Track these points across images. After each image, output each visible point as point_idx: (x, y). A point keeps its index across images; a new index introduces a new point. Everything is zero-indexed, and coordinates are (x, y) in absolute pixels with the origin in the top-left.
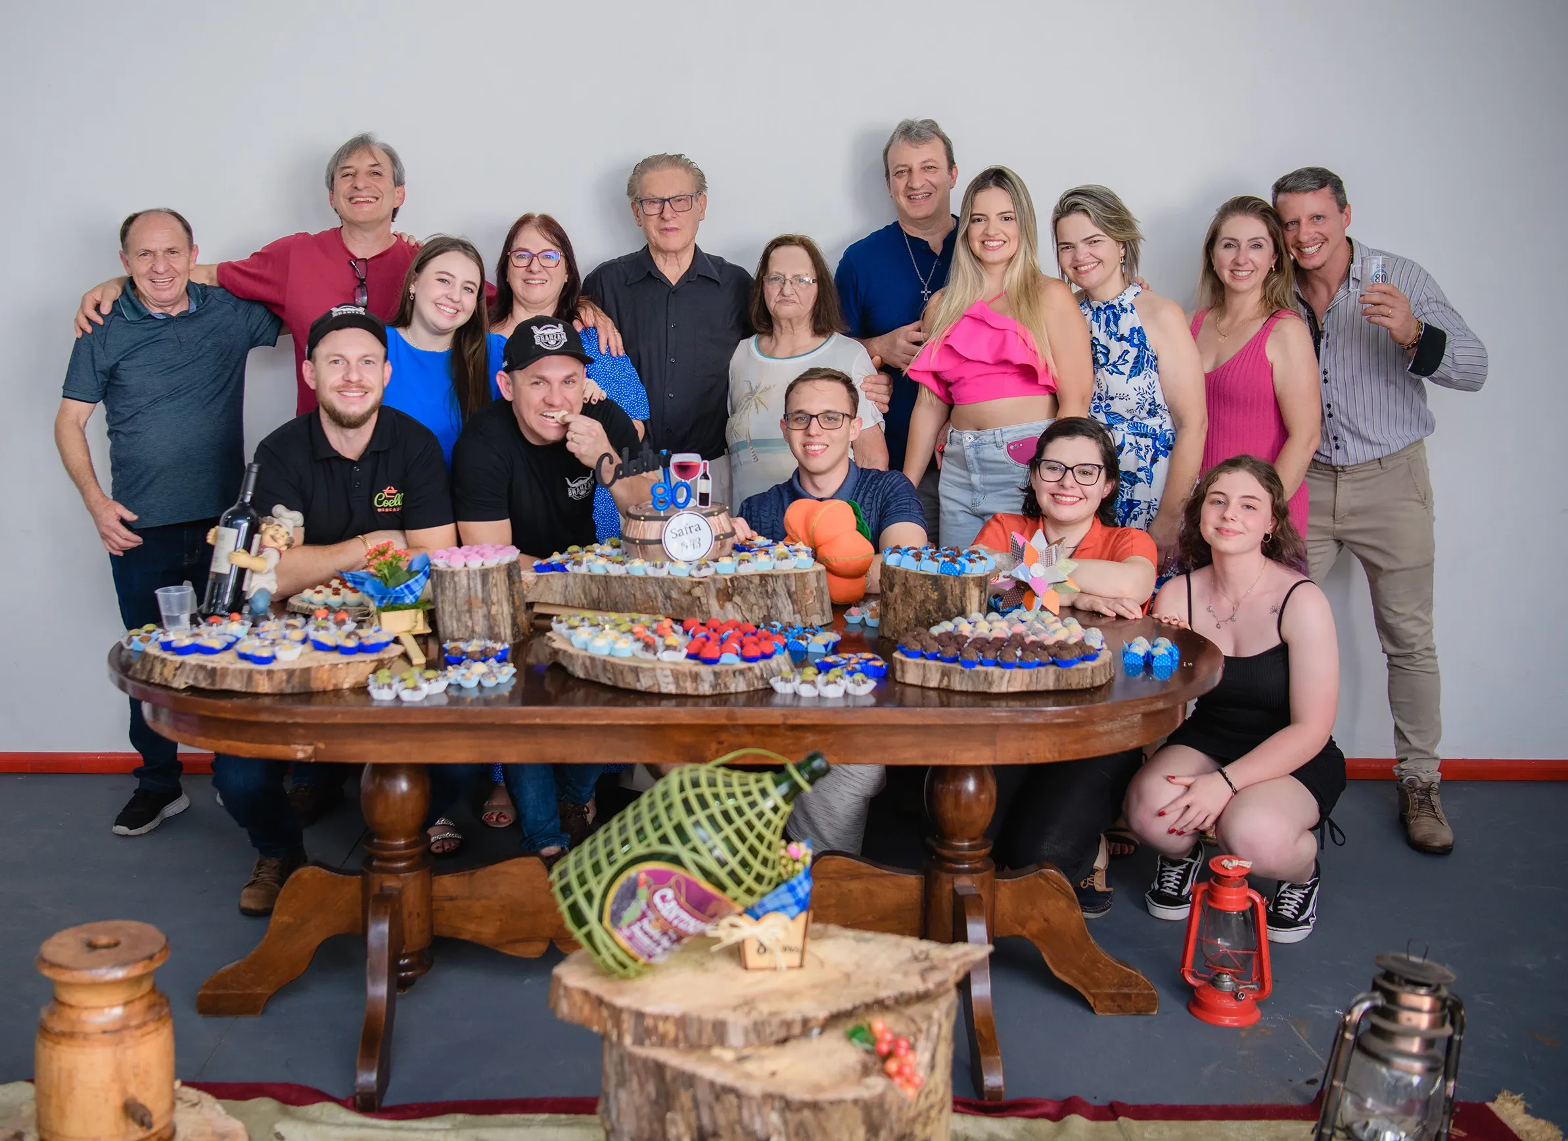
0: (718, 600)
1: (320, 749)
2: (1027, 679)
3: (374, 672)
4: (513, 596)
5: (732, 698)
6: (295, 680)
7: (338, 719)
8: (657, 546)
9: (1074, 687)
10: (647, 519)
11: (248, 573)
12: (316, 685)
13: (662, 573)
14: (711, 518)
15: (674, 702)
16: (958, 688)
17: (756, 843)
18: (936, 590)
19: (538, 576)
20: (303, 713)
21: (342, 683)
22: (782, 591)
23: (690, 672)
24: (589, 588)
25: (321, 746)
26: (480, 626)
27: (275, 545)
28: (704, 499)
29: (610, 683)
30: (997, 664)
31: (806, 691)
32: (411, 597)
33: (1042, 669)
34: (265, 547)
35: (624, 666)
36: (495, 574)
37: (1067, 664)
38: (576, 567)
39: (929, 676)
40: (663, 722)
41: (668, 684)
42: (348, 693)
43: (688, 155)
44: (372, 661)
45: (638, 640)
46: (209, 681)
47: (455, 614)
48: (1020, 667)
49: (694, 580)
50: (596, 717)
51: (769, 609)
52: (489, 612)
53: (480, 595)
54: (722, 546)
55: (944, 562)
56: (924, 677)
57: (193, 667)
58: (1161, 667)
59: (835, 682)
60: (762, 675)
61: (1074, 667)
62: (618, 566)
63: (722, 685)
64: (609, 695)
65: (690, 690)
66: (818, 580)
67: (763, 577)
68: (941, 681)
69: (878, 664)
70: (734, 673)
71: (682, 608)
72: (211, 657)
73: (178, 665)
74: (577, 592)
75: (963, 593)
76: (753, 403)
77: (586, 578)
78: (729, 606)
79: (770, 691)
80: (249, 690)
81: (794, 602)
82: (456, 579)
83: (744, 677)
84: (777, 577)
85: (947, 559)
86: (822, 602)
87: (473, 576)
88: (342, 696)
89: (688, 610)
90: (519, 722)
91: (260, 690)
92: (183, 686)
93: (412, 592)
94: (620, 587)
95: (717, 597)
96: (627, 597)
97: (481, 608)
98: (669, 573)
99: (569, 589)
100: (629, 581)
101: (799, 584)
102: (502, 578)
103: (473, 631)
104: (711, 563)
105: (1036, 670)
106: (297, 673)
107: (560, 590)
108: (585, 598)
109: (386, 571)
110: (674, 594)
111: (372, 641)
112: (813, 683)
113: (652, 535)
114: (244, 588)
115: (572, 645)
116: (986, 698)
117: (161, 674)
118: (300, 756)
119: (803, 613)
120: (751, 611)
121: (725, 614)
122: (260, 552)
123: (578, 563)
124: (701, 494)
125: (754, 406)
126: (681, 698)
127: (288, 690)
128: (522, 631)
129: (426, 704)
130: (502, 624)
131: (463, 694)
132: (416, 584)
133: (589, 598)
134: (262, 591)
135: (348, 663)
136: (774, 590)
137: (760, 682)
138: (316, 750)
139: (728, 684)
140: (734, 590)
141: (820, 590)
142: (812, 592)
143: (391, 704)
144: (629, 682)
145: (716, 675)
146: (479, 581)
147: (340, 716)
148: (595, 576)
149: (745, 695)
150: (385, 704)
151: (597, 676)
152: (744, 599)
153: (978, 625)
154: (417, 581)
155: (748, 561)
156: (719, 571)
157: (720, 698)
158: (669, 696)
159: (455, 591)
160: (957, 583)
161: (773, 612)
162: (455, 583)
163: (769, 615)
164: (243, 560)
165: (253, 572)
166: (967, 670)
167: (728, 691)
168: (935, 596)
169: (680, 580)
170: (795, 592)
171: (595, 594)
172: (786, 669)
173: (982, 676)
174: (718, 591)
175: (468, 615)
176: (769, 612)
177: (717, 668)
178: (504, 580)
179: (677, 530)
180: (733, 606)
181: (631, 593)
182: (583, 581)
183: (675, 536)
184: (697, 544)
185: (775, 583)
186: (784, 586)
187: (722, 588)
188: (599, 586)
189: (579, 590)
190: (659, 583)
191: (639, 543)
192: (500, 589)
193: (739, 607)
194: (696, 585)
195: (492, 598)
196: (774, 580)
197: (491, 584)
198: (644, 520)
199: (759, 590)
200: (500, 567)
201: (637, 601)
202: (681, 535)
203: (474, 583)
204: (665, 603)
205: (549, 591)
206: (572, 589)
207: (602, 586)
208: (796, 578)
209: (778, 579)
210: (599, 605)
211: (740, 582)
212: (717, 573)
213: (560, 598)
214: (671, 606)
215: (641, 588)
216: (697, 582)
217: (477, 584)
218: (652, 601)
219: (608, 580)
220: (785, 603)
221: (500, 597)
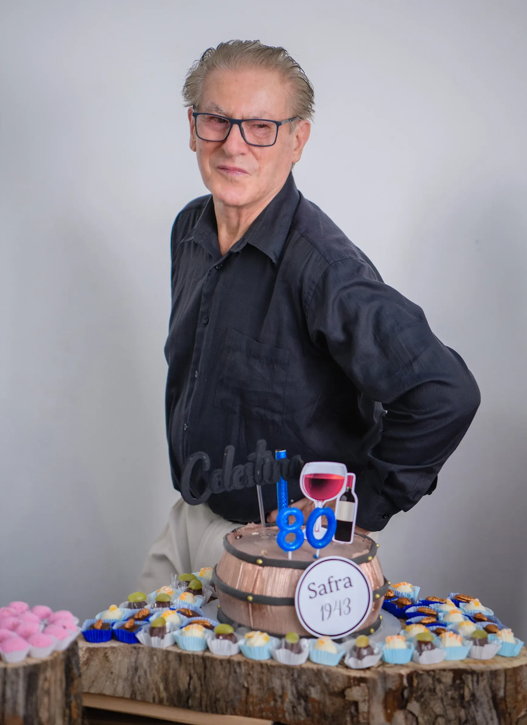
0: (386, 708)
4: (70, 704)
8: (284, 609)
10: (267, 563)
13: (300, 660)
14: (365, 565)
19: (89, 650)
22: (484, 698)
24: (175, 674)
28: (344, 531)
36: (49, 673)
38: (155, 641)
49: (353, 674)
53: (21, 711)
54: (375, 609)
62: (227, 642)
67: (458, 674)
74: (152, 680)
77: (171, 657)
78: (399, 716)
87: (13, 677)
94: (227, 677)
95: (386, 704)
96: (235, 691)
98: (309, 659)
99: (141, 672)
100: (244, 669)
101: (510, 686)
107: (124, 673)
108: (166, 689)
110: (314, 693)
113: (275, 590)
123: (159, 632)
133: (172, 689)
136: (473, 695)
140: (411, 693)
146: (21, 686)
148: (185, 655)
152: (424, 706)
155: (432, 645)
156: (388, 659)
169: (329, 673)
170: (504, 699)
171: (183, 686)
174: (388, 693)
178: (61, 680)
179: (317, 584)
180: (406, 718)
181: (244, 686)
182: (165, 662)
183: (313, 594)
184: (345, 608)
185: (475, 684)
186: (488, 689)
187: (394, 688)
188: (192, 672)
189: (156, 675)
190: (293, 675)
191: (252, 602)
192: (53, 696)
193: (415, 719)
194: (352, 681)
195: (41, 715)
196: (475, 679)
197: (39, 692)
198: (262, 565)
199: (450, 693)
200: (56, 659)
201: (251, 700)
202: (323, 592)
203: (12, 689)
204: (296, 704)
205: (107, 676)
206: (145, 672)
207: (197, 673)
208: (506, 676)
209: (480, 678)
210: (187, 702)
211: (422, 680)
212: (383, 662)
213: (124, 687)
214: (306, 709)
215: (261, 681)
216: (355, 678)
217: (17, 692)
218: (275, 700)
219: (208, 664)
220: (489, 716)
221: (52, 710)
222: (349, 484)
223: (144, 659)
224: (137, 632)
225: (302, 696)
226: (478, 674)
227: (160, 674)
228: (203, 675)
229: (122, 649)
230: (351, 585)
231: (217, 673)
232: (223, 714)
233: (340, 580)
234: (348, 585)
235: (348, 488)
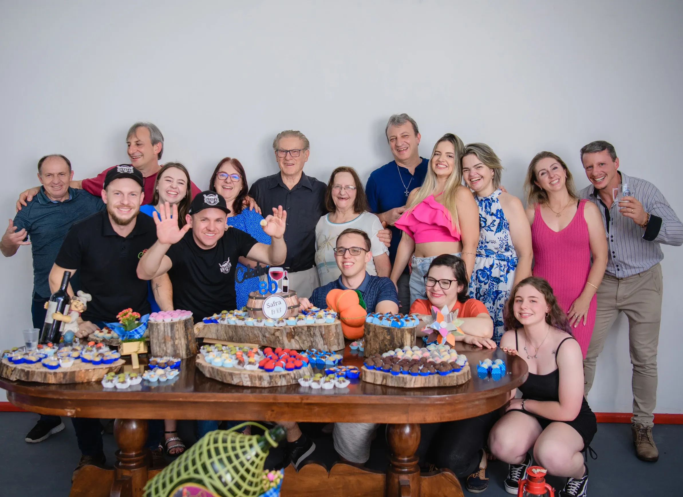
0: (288, 338)
1: (79, 411)
2: (423, 381)
3: (107, 374)
4: (187, 335)
5: (279, 389)
6: (67, 377)
7: (84, 397)
8: (260, 311)
9: (448, 385)
10: (256, 298)
11: (62, 324)
12: (78, 380)
13: (261, 325)
14: (287, 298)
15: (249, 391)
16: (390, 385)
17: (245, 474)
18: (389, 335)
19: (204, 325)
20: (68, 394)
21: (92, 379)
22: (318, 334)
23: (258, 376)
24: (228, 331)
25: (79, 409)
26: (170, 350)
27: (76, 309)
28: (285, 289)
29: (220, 380)
30: (409, 373)
31: (315, 386)
32: (138, 335)
33: (431, 376)
34: (72, 310)
35: (226, 372)
36: (177, 325)
37: (444, 374)
38: (222, 321)
39: (377, 378)
40: (241, 401)
41: (247, 381)
42: (94, 383)
43: (302, 132)
44: (106, 368)
45: (237, 359)
46: (26, 377)
47: (158, 344)
48: (420, 375)
50: (210, 398)
51: (312, 342)
52: (174, 343)
53: (170, 335)
54: (292, 312)
55: (394, 321)
56: (375, 379)
57: (19, 370)
58: (496, 374)
59: (329, 381)
60: (295, 377)
61: (447, 375)
62: (241, 321)
63: (274, 382)
64: (220, 387)
65: (257, 384)
66: (336, 329)
67: (309, 327)
68: (382, 381)
69: (355, 371)
70: (280, 376)
71: (271, 341)
72: (30, 365)
73: (13, 369)
74: (222, 333)
75: (402, 336)
76: (327, 245)
77: (227, 326)
78: (293, 341)
79: (298, 385)
80: (45, 382)
81: (324, 339)
82: (159, 327)
83: (285, 379)
84: (315, 327)
85: (395, 320)
86: (338, 339)
87: (167, 325)
88: (92, 385)
89: (274, 342)
90: (172, 400)
91: (50, 382)
92: (15, 379)
93: (139, 333)
94: (242, 331)
95: (287, 336)
96: (245, 336)
97: (170, 341)
98: (264, 325)
99: (219, 331)
101: (326, 331)
102: (182, 326)
103: (166, 352)
104: (284, 320)
105: (427, 377)
106: (68, 374)
107: (214, 331)
108: (226, 336)
109: (127, 323)
110: (267, 335)
111: (108, 358)
112: (318, 382)
113: (258, 306)
114: (61, 330)
115: (205, 361)
116: (403, 390)
117: (6, 373)
118: (69, 414)
119: (329, 344)
120: (303, 343)
121: (291, 344)
122: (69, 313)
123: (223, 319)
124: (284, 286)
125: (326, 246)
126: (253, 389)
127: (64, 382)
128: (192, 352)
129: (129, 390)
130: (181, 349)
131: (150, 385)
132: (140, 329)
133: (228, 336)
134: (69, 332)
135: (94, 369)
136: (314, 333)
137: (294, 381)
138: (77, 412)
139: (277, 382)
140: (295, 333)
141: (337, 334)
142: (333, 335)
143: (111, 390)
144: (228, 380)
145: (271, 377)
146: (169, 328)
147: (85, 396)
148: (231, 325)
149: (286, 387)
150: (109, 390)
151: (215, 377)
152: (300, 337)
153: (407, 352)
154: (140, 328)
155: (302, 319)
156: (288, 324)
157: (273, 389)
158: (247, 388)
159: (158, 333)
160: (399, 331)
161: (314, 344)
162: (158, 329)
163: (312, 345)
164: (59, 317)
165: (65, 323)
166: (394, 376)
167: (277, 385)
168: (388, 337)
169: (269, 328)
170: (325, 335)
171: (231, 335)
172: (308, 374)
173: (401, 379)
174: (287, 333)
175: (164, 345)
176: (312, 344)
177: (271, 374)
178: (183, 328)
180: (295, 341)
181: (247, 334)
182: (225, 328)
183: (268, 307)
184: (279, 311)
185: (314, 330)
186: (319, 331)
188: (232, 330)
190: (260, 329)
191: (253, 310)
192: (180, 332)
193: (297, 341)
195: (176, 336)
197: (175, 330)
198: (255, 299)
199: (307, 333)
201: (250, 338)
202: (272, 306)
204: (263, 339)
208: (325, 328)
210: (232, 339)
211: (298, 329)
212: (287, 325)
213: (215, 336)
214: (266, 340)
215: (251, 332)
216: (277, 329)
218: (257, 338)
219: (237, 328)
220: (320, 339)
221: (180, 336)
222: (286, 274)
223: (220, 328)
224: (217, 320)
227: (223, 331)
228: (235, 331)
231: (239, 330)
232: (244, 343)
233: (277, 302)
234: (280, 304)
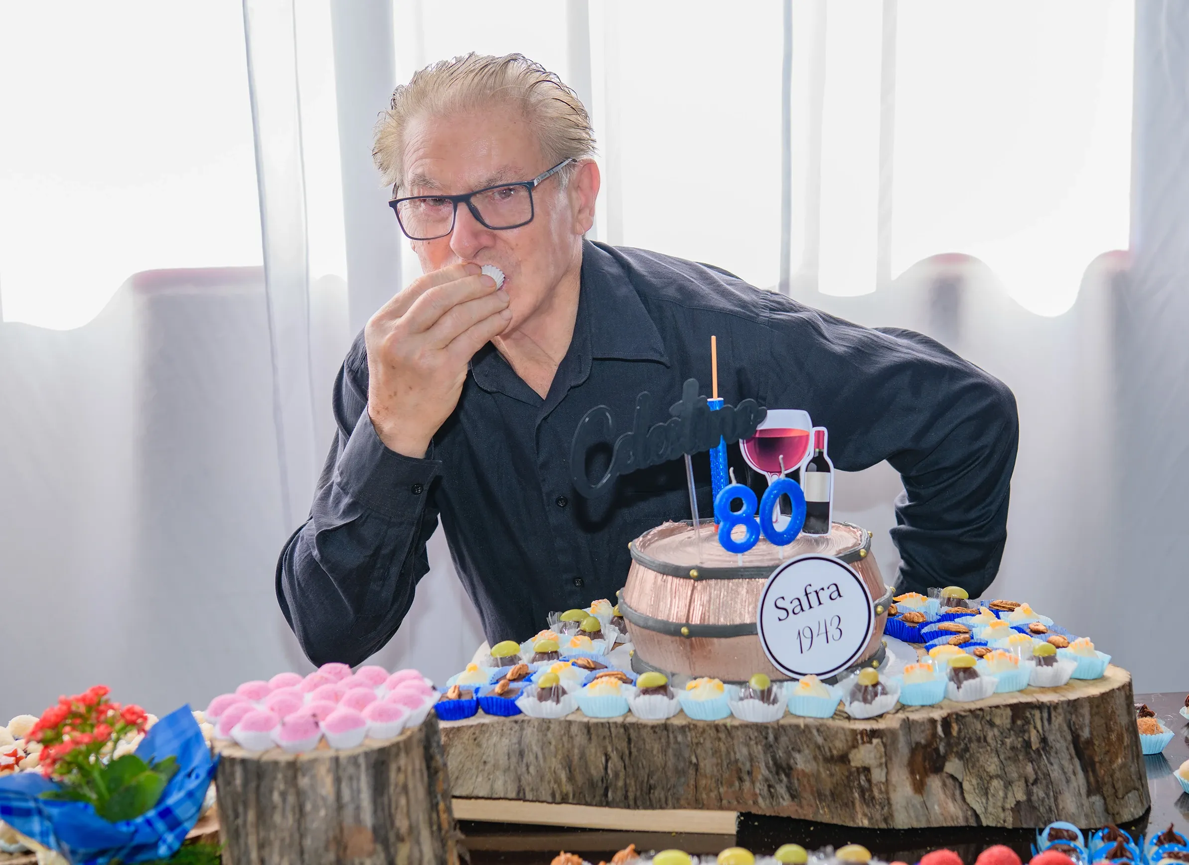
0: (912, 773)
4: (437, 808)
10: (706, 575)
22: (1061, 743)
24: (582, 756)
32: (170, 838)
36: (403, 761)
38: (547, 707)
49: (860, 726)
51: (1030, 786)
53: (368, 818)
62: (659, 699)
66: (1129, 708)
67: (1018, 710)
71: (819, 794)
74: (547, 767)
77: (574, 730)
78: (935, 783)
81: (1088, 766)
82: (304, 782)
84: (1050, 708)
87: (351, 770)
94: (664, 751)
95: (912, 767)
96: (678, 772)
97: (371, 854)
98: (787, 711)
99: (529, 757)
100: (689, 736)
101: (1099, 721)
102: (417, 766)
108: (571, 778)
110: (802, 762)
113: (727, 615)
119: (1108, 790)
120: (986, 792)
121: (925, 803)
123: (550, 694)
133: (580, 779)
136: (1044, 740)
140: (949, 745)
146: (364, 782)
148: (597, 725)
152: (971, 764)
156: (910, 699)
159: (300, 815)
161: (1039, 792)
162: (299, 793)
163: (1029, 800)
170: (1089, 742)
171: (596, 772)
174: (915, 749)
178: (421, 770)
179: (788, 599)
180: (944, 785)
181: (691, 762)
182: (565, 739)
183: (783, 614)
184: (833, 632)
185: (1046, 723)
186: (1065, 728)
187: (923, 742)
188: (609, 749)
189: (554, 760)
190: (766, 738)
191: (689, 636)
192: (412, 794)
193: (957, 784)
194: (859, 737)
195: (398, 823)
196: (1045, 715)
197: (392, 788)
198: (698, 579)
199: (1008, 741)
200: (410, 738)
201: (703, 782)
202: (798, 610)
203: (351, 788)
204: (773, 782)
205: (477, 767)
206: (537, 757)
207: (617, 749)
208: (1091, 707)
209: (1053, 714)
210: (606, 795)
211: (965, 725)
212: (902, 705)
213: (505, 782)
214: (789, 789)
215: (716, 752)
216: (863, 733)
217: (359, 791)
218: (741, 780)
219: (633, 735)
220: (1069, 768)
221: (414, 817)
222: (818, 443)
223: (532, 738)
224: (517, 698)
225: (782, 769)
226: (1049, 708)
227: (559, 757)
228: (627, 752)
229: (496, 725)
230: (839, 595)
231: (648, 747)
232: (661, 808)
233: (823, 589)
234: (835, 595)
235: (817, 450)
